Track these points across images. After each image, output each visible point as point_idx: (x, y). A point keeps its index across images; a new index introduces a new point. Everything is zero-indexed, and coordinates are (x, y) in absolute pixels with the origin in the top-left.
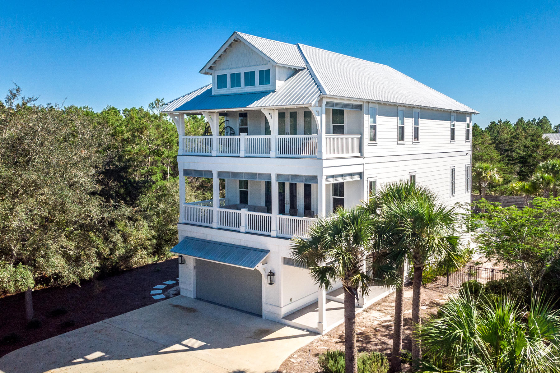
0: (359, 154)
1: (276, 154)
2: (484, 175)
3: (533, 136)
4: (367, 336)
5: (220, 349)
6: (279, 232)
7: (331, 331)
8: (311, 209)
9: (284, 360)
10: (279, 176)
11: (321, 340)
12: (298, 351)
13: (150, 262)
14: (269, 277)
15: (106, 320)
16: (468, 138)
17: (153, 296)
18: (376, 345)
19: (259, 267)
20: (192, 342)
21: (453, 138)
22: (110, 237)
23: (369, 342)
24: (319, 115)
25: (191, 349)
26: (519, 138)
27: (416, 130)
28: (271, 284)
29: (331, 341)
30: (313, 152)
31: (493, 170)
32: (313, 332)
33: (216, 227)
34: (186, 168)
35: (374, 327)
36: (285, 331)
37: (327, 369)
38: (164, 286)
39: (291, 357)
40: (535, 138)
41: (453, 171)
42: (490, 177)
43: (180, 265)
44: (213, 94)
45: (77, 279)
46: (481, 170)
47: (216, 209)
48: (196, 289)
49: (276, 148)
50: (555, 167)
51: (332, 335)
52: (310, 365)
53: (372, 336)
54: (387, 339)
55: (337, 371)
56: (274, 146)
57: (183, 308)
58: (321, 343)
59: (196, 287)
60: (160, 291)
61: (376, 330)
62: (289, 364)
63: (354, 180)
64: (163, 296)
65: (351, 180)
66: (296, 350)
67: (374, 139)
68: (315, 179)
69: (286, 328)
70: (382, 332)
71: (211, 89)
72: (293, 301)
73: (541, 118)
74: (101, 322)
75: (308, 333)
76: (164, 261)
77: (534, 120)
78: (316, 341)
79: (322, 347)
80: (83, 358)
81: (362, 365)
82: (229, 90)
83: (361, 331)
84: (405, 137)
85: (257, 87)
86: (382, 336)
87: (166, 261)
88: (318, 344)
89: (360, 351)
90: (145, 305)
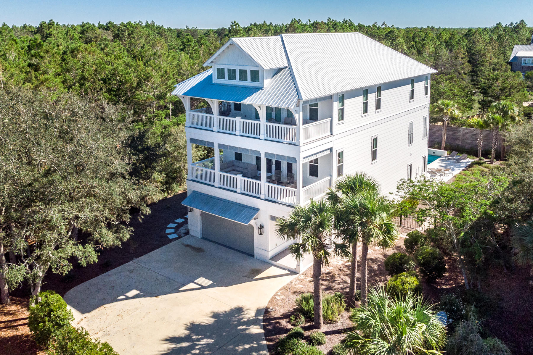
0: (330, 133)
1: (264, 137)
2: (445, 111)
3: (496, 65)
4: (333, 275)
5: (223, 287)
6: (267, 195)
7: (306, 271)
8: (292, 172)
9: (271, 297)
10: (266, 154)
11: (299, 280)
12: (281, 289)
13: (161, 198)
14: (259, 229)
15: (136, 260)
16: (426, 94)
17: (168, 236)
18: (339, 284)
19: (252, 222)
20: (203, 281)
21: (412, 97)
22: (142, 210)
23: (334, 281)
24: (297, 113)
25: (203, 287)
26: (484, 64)
27: (379, 102)
28: (261, 234)
29: (306, 280)
30: (293, 139)
31: (453, 106)
32: (293, 272)
33: (217, 186)
34: (192, 137)
35: (339, 267)
36: (272, 271)
37: (301, 307)
38: (176, 225)
39: (276, 294)
40: (497, 67)
41: (411, 125)
42: (451, 113)
43: (189, 213)
44: (213, 82)
45: (120, 243)
46: (443, 107)
47: (217, 172)
48: (202, 230)
49: (264, 132)
50: (505, 108)
51: (307, 275)
52: (290, 301)
53: (337, 275)
54: (347, 278)
55: (308, 310)
56: (263, 130)
57: (193, 248)
58: (299, 281)
59: (202, 229)
60: (173, 230)
61: (340, 270)
62: (275, 301)
63: (325, 154)
64: (175, 236)
65: (323, 155)
66: (280, 288)
67: (342, 119)
68: (294, 160)
69: (273, 267)
70: (344, 272)
71: (212, 75)
72: (278, 245)
73: (518, 23)
74: (131, 262)
75: (289, 272)
76: (172, 196)
77: (512, 24)
78: (294, 280)
79: (299, 286)
80: (124, 295)
81: (326, 305)
82: (226, 81)
83: (328, 271)
84: (369, 109)
85: (249, 83)
86: (344, 275)
87: (174, 196)
88: (296, 283)
89: (326, 289)
90: (163, 245)
